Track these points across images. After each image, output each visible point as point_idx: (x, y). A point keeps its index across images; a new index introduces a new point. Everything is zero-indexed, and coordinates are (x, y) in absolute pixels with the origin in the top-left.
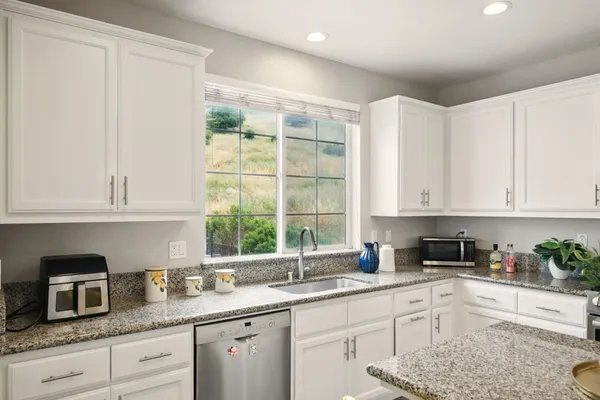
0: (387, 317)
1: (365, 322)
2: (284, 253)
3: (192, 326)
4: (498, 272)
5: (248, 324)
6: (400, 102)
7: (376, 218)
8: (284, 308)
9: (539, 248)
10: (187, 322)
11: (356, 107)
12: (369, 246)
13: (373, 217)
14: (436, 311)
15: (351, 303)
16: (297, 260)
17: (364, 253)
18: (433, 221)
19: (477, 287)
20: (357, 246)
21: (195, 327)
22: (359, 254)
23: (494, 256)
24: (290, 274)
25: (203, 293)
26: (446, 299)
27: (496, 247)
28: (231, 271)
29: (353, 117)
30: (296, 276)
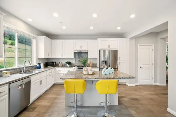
0: (45, 76)
1: (42, 78)
2: (18, 66)
3: (8, 84)
4: (60, 66)
5: (23, 81)
6: (45, 37)
7: (38, 59)
8: (29, 77)
9: (66, 62)
10: (6, 83)
11: (35, 36)
12: (39, 64)
13: (38, 58)
14: (53, 74)
15: (41, 74)
16: (23, 68)
17: (38, 65)
18: (48, 59)
19: (58, 69)
20: (35, 64)
21: (9, 84)
22: (36, 66)
23: (60, 64)
24: (22, 71)
25: (11, 76)
26: (54, 72)
27: (60, 63)
28: (9, 71)
29: (34, 38)
30: (24, 71)
